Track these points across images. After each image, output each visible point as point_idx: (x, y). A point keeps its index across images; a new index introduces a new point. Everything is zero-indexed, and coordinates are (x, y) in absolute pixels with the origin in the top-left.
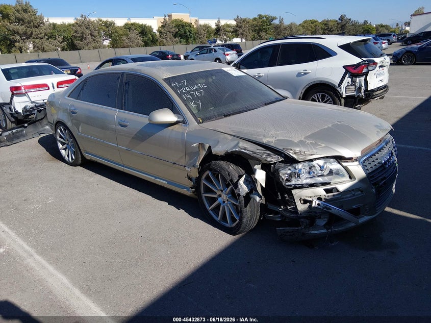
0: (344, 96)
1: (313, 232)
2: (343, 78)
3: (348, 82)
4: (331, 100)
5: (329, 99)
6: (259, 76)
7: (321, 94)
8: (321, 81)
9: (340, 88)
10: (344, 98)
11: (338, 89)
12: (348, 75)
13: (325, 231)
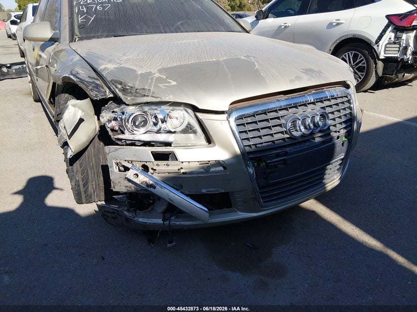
0: (382, 57)
1: (141, 220)
2: (384, 31)
3: (390, 39)
4: (364, 61)
5: (363, 60)
6: (286, 27)
7: (354, 52)
8: (355, 35)
9: (378, 46)
10: (382, 60)
11: (375, 47)
12: (390, 29)
13: (160, 221)
